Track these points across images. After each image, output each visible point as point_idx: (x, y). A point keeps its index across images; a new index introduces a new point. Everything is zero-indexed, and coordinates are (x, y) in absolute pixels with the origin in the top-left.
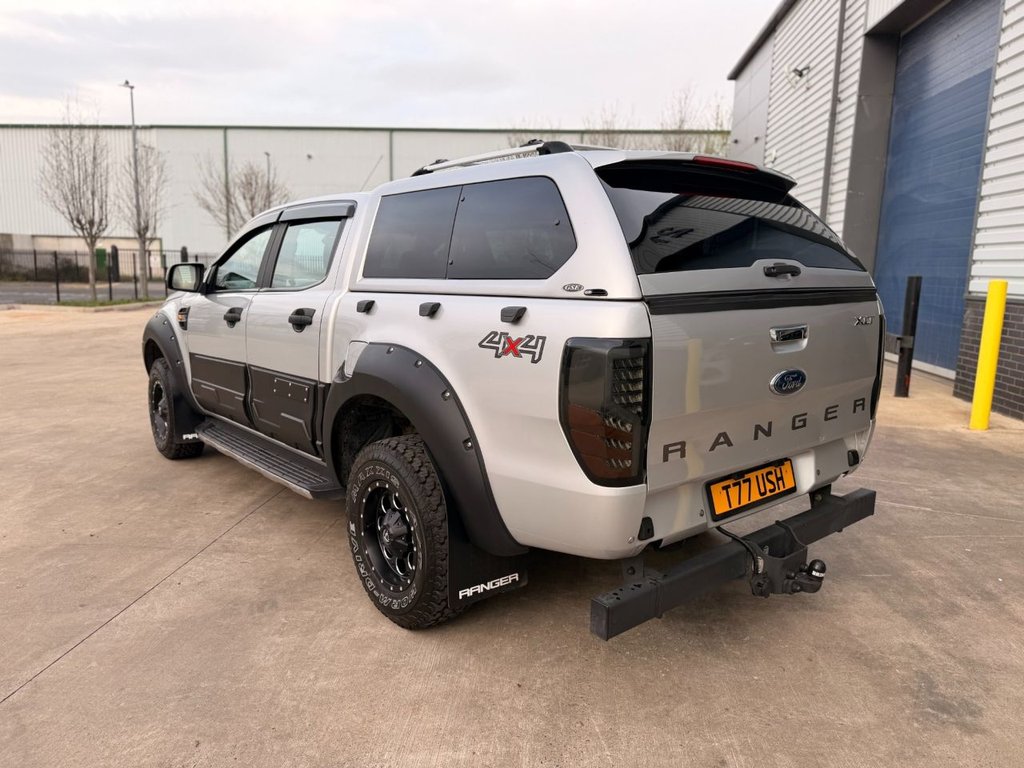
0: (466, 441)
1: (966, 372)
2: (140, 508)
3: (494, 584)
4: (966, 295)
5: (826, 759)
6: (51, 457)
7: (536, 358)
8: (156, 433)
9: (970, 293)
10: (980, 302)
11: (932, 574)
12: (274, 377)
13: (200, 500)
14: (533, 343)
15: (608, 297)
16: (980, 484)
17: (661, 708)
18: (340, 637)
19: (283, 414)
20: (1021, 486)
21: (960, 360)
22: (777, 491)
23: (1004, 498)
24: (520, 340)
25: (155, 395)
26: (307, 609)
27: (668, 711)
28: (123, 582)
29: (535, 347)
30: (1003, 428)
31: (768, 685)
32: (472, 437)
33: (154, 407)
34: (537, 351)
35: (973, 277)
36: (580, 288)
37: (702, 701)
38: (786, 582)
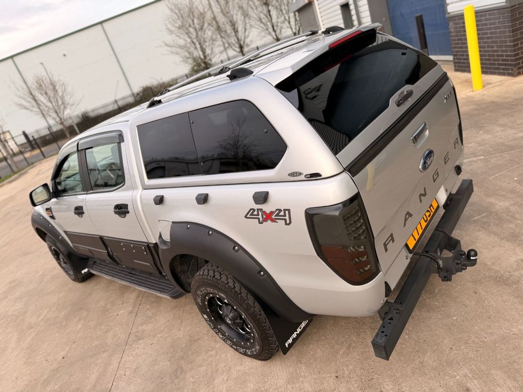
0: (260, 272)
1: (459, 57)
2: (80, 326)
3: (300, 328)
4: (447, 16)
5: (518, 364)
6: (17, 308)
7: (288, 222)
8: (66, 272)
9: (449, 13)
10: (461, 17)
11: (507, 204)
12: (121, 242)
13: (109, 306)
14: (282, 213)
15: (323, 177)
16: (499, 129)
17: (417, 362)
18: (227, 380)
19: (135, 261)
20: (519, 121)
21: (453, 52)
22: (432, 214)
23: (515, 134)
24: (272, 213)
25: (56, 254)
26: (200, 366)
27: (422, 363)
28: (94, 386)
29: (285, 215)
30: (490, 84)
31: (463, 321)
32: (262, 269)
33: (58, 259)
34: (287, 217)
35: (448, 4)
36: (300, 174)
37: (435, 348)
38: (457, 267)
